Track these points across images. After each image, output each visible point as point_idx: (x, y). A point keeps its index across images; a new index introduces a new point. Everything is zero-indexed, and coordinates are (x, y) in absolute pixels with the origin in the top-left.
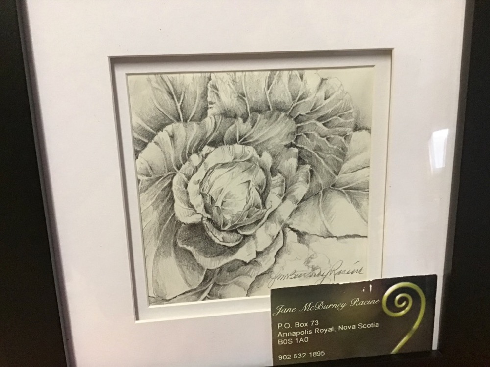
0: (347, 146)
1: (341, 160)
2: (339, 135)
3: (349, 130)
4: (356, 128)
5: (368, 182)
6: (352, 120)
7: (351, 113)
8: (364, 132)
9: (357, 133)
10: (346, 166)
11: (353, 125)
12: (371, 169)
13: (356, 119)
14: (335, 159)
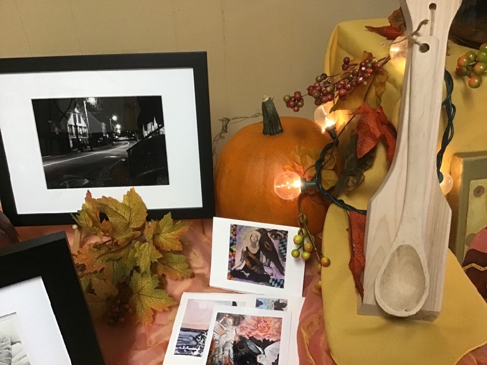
0: (11, 352)
1: (10, 358)
2: (5, 349)
3: (9, 346)
4: (12, 344)
5: (29, 362)
6: (10, 341)
7: (8, 339)
8: (17, 344)
9: (14, 345)
10: (13, 360)
11: (10, 343)
12: (28, 356)
13: (11, 340)
14: (6, 359)
